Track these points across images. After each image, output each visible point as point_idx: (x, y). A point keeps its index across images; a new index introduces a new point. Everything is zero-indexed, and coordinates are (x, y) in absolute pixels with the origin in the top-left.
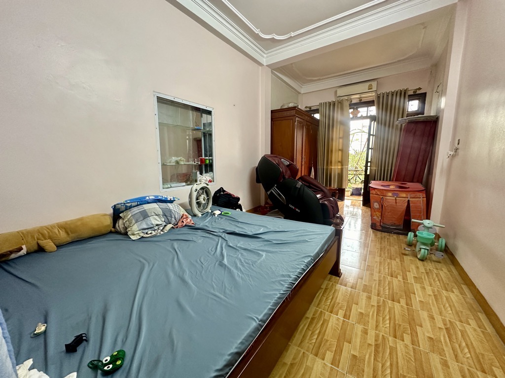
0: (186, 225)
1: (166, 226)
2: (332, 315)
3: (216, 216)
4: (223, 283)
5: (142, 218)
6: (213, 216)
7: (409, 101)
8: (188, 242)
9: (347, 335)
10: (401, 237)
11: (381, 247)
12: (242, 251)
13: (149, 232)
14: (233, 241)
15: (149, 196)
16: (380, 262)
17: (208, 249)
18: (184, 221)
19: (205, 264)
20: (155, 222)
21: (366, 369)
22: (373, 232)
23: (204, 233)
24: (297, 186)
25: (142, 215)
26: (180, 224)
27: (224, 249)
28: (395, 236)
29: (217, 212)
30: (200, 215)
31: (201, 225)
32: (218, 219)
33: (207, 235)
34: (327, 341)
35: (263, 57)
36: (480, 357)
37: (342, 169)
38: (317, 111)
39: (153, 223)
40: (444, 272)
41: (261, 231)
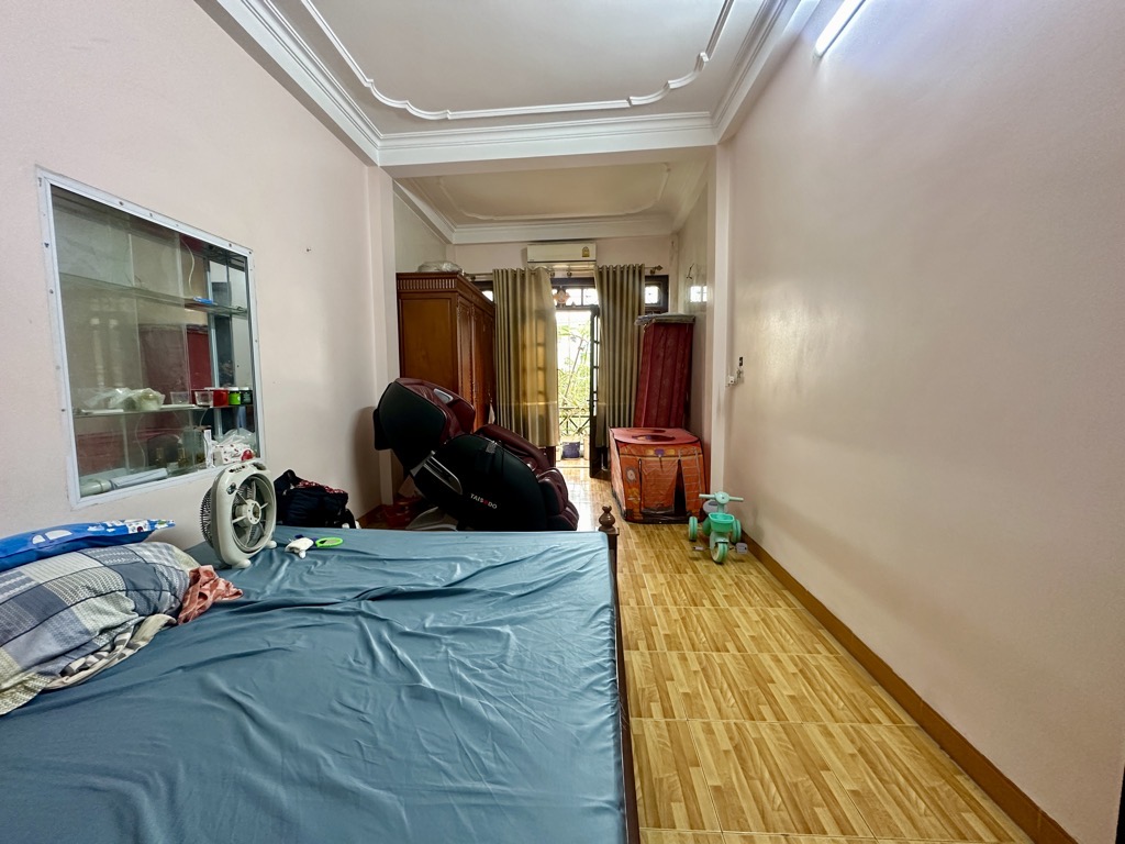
0: (215, 605)
1: (139, 624)
2: (643, 719)
3: (303, 555)
4: (460, 745)
5: (31, 621)
6: (292, 559)
7: (647, 285)
8: (258, 660)
9: (685, 750)
10: (675, 527)
11: (655, 553)
12: (449, 638)
13: (76, 665)
14: (405, 616)
15: (43, 533)
16: (668, 583)
17: (345, 660)
18: (207, 593)
19: (368, 708)
20: (93, 622)
21: (744, 805)
22: (632, 527)
23: (299, 616)
24: (488, 450)
25: (26, 607)
26: (193, 607)
27: (394, 647)
28: (666, 528)
29: (303, 544)
30: (247, 563)
31: (268, 593)
32: (316, 564)
33: (311, 619)
34: (661, 780)
35: (375, 145)
36: (852, 698)
37: (547, 407)
38: (489, 285)
39: (90, 625)
40: (754, 576)
41: (459, 574)
